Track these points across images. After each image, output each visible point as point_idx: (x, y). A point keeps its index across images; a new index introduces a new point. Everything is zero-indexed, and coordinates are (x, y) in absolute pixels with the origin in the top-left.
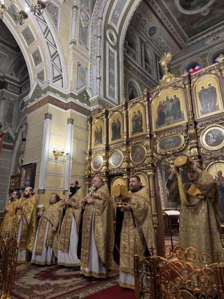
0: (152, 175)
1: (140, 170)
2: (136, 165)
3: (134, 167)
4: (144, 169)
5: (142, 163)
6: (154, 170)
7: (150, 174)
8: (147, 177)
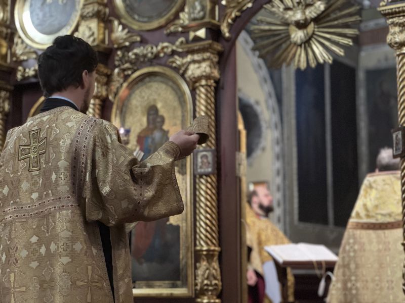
0: (208, 77)
1: (156, 56)
2: (139, 33)
3: (133, 45)
4: (174, 53)
5: (170, 22)
6: (220, 54)
7: (198, 73)
8: (186, 88)
